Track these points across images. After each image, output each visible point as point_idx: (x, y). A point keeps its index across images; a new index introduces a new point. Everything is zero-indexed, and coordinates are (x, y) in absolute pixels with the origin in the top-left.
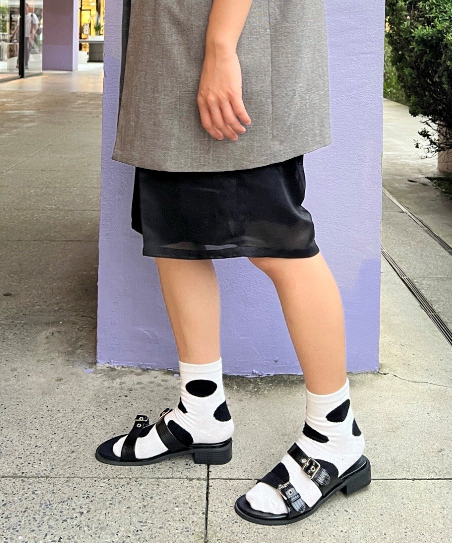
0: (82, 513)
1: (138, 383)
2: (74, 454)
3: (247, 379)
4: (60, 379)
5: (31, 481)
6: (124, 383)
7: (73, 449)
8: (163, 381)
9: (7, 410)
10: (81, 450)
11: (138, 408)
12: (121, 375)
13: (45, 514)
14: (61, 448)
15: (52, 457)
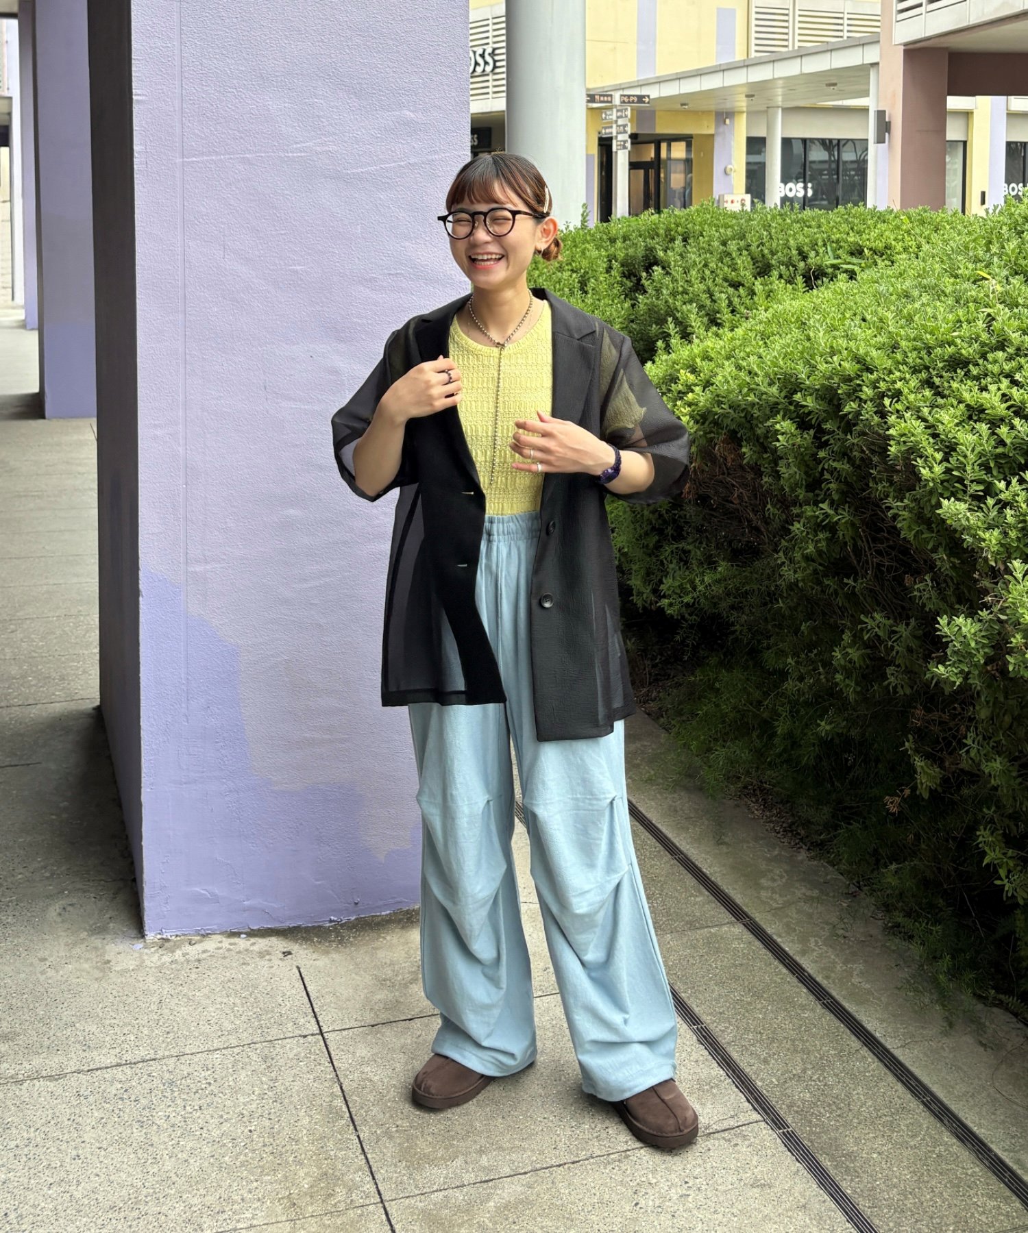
0: (210, 1084)
1: (204, 952)
2: (171, 1035)
3: (325, 928)
4: (109, 962)
5: (140, 1065)
6: (187, 954)
7: (167, 1030)
8: (231, 944)
9: (66, 1005)
10: (175, 1029)
11: (217, 978)
12: (177, 946)
13: (172, 1090)
14: (153, 1031)
15: (148, 1041)
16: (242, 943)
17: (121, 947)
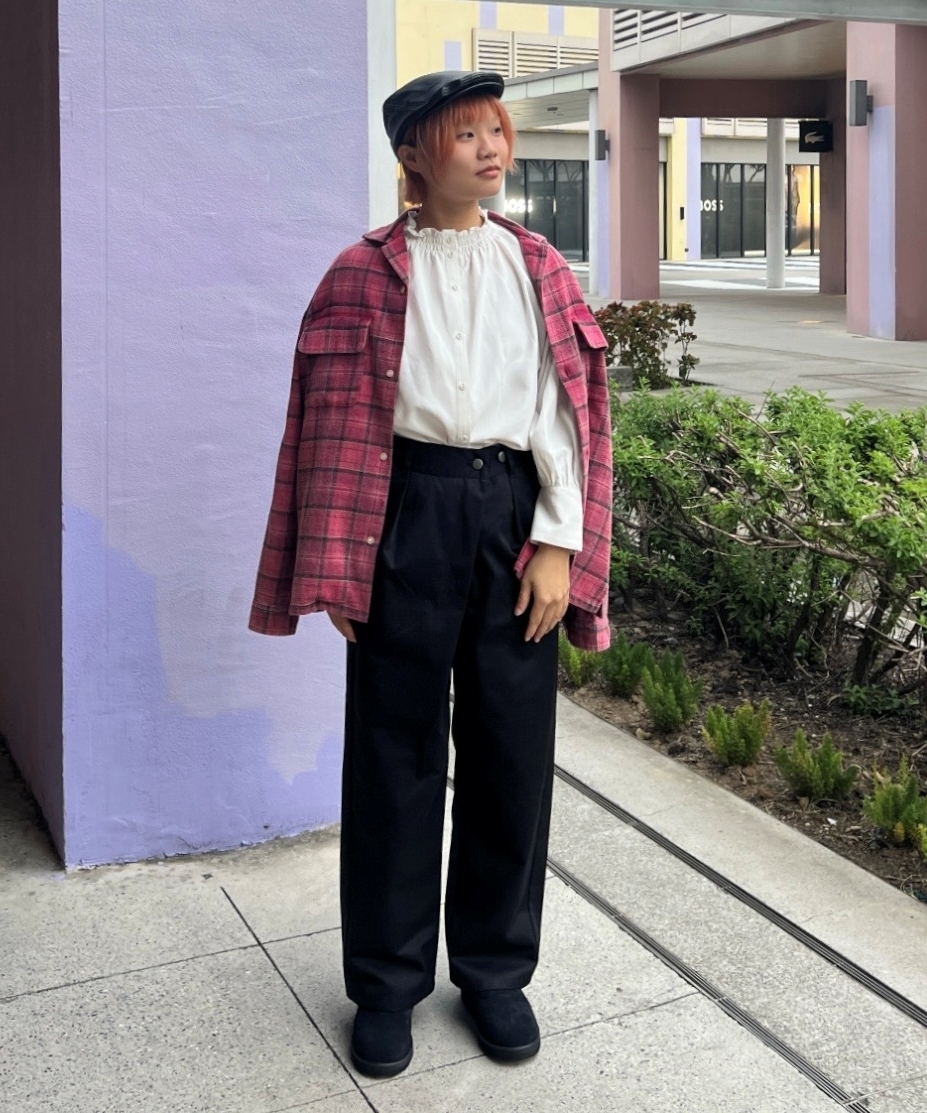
16: (161, 868)
17: (42, 880)
